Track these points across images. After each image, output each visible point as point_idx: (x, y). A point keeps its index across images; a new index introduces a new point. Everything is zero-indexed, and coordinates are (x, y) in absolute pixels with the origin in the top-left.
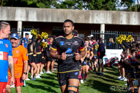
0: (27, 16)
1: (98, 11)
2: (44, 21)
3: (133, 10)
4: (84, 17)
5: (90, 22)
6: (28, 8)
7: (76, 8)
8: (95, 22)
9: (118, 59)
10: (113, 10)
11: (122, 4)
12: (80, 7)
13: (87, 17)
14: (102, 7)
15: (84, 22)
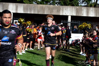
0: (17, 9)
1: (66, 6)
2: (29, 13)
3: (91, 6)
4: (56, 10)
5: (61, 14)
6: (17, 4)
7: (51, 4)
8: (64, 14)
9: (80, 40)
10: (77, 6)
11: (83, 2)
12: (54, 3)
13: (58, 11)
14: (69, 4)
15: (56, 14)
